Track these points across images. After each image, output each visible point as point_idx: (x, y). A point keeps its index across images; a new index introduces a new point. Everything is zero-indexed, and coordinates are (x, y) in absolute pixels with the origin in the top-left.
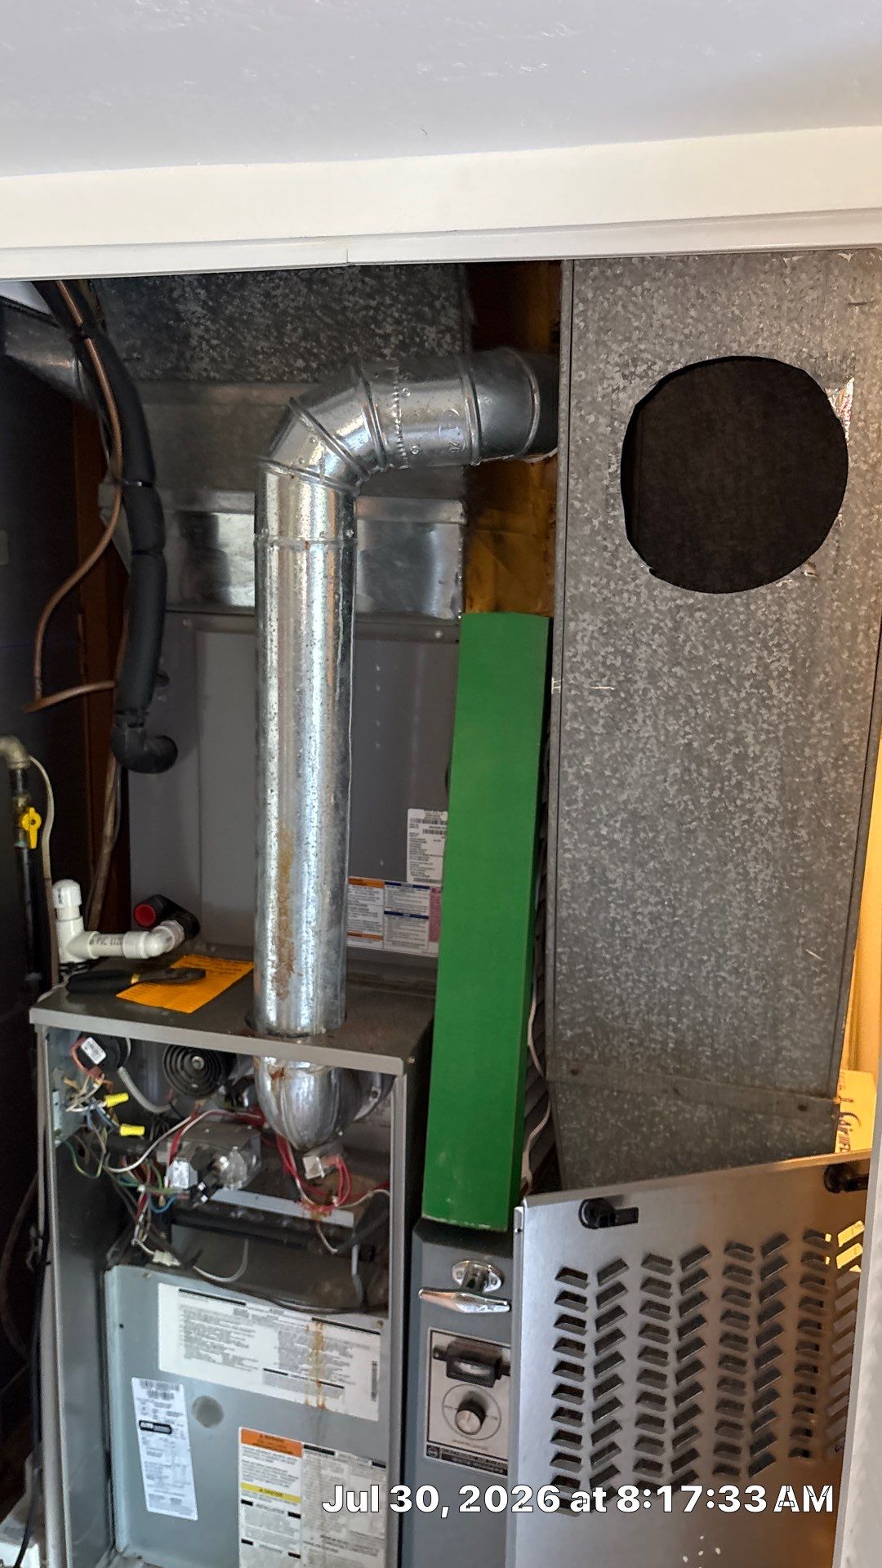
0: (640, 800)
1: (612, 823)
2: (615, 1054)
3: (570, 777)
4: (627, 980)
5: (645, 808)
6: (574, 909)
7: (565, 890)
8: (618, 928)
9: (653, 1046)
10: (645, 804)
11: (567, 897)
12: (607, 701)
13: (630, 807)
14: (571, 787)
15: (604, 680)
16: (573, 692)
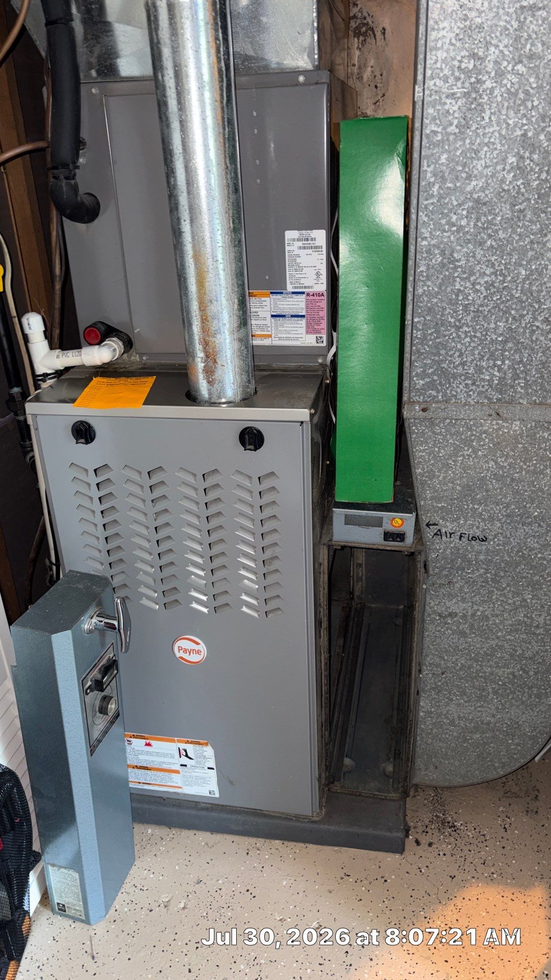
0: (483, 189)
1: (459, 211)
2: (454, 393)
3: (429, 175)
4: (466, 336)
5: (487, 195)
6: (428, 286)
7: (422, 271)
8: (461, 298)
9: (483, 383)
10: (487, 192)
11: (423, 277)
12: (459, 103)
13: (475, 196)
14: (429, 183)
15: (459, 84)
16: (433, 97)
